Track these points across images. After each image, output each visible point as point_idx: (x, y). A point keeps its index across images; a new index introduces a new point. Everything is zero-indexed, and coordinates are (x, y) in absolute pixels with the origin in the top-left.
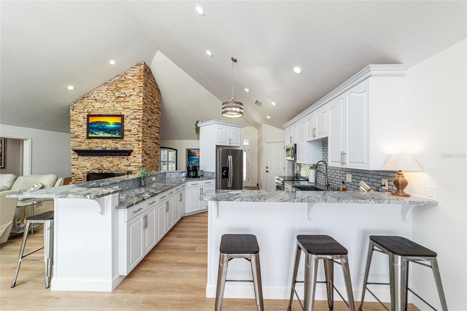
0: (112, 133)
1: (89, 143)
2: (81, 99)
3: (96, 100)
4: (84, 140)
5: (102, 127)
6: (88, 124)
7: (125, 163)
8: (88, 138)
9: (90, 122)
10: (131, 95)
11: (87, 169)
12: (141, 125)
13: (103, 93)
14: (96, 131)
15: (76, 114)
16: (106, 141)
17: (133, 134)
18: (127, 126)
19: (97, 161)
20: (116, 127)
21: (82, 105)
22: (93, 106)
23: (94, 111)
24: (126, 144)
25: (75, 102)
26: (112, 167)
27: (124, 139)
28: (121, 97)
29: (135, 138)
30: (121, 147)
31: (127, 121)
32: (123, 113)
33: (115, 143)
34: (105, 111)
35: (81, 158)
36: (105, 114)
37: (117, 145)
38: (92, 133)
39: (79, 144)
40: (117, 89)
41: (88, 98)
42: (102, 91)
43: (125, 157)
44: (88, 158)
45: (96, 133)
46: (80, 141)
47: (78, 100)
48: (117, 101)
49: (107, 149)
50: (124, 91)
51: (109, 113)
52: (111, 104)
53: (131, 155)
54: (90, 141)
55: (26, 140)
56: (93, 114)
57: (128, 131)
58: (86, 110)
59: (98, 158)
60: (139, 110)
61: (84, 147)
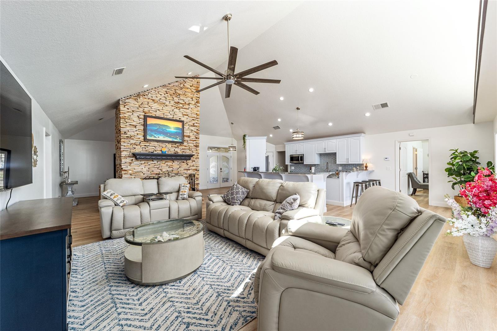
0: (173, 138)
1: (145, 146)
2: (135, 96)
3: (153, 101)
4: (140, 142)
5: (162, 130)
6: (145, 125)
7: (185, 167)
8: (146, 140)
9: (147, 123)
10: (190, 103)
11: (143, 174)
12: (199, 132)
13: (161, 95)
14: (155, 134)
16: (165, 145)
18: (187, 132)
19: (156, 165)
20: (177, 132)
22: (150, 106)
23: (151, 111)
24: (185, 149)
25: (128, 97)
26: (171, 171)
27: (184, 144)
28: (180, 103)
29: (193, 144)
30: (181, 152)
31: (186, 127)
32: (182, 119)
33: (174, 147)
34: (164, 114)
35: (135, 162)
36: (163, 117)
37: (176, 149)
38: (151, 136)
39: (133, 146)
40: (176, 95)
41: (144, 97)
42: (160, 93)
43: (185, 161)
44: (145, 162)
45: (155, 135)
46: (134, 143)
47: (131, 96)
48: (176, 106)
49: (167, 153)
50: (183, 98)
51: (168, 117)
52: (170, 108)
53: (190, 160)
54: (147, 144)
56: (150, 114)
57: (187, 137)
58: (141, 110)
59: (156, 162)
60: (196, 118)
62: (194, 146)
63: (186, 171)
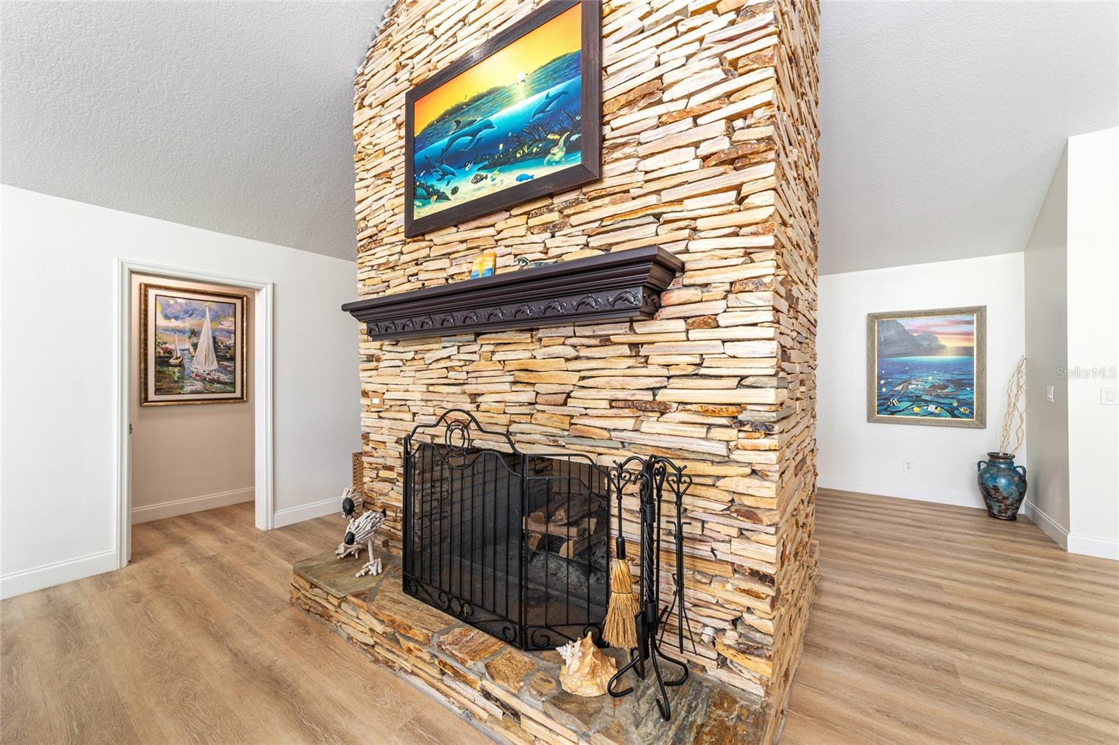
1: (416, 262)
6: (411, 148)
7: (616, 382)
8: (414, 229)
11: (411, 417)
16: (491, 231)
17: (683, 114)
18: (632, 59)
19: (453, 369)
26: (525, 410)
27: (607, 182)
29: (696, 145)
33: (545, 227)
36: (483, 42)
43: (618, 332)
44: (416, 352)
47: (375, 36)
51: (506, 27)
53: (664, 312)
54: (422, 249)
55: (259, 290)
56: (432, 73)
57: (630, 104)
59: (454, 350)
62: (708, 160)
63: (630, 423)
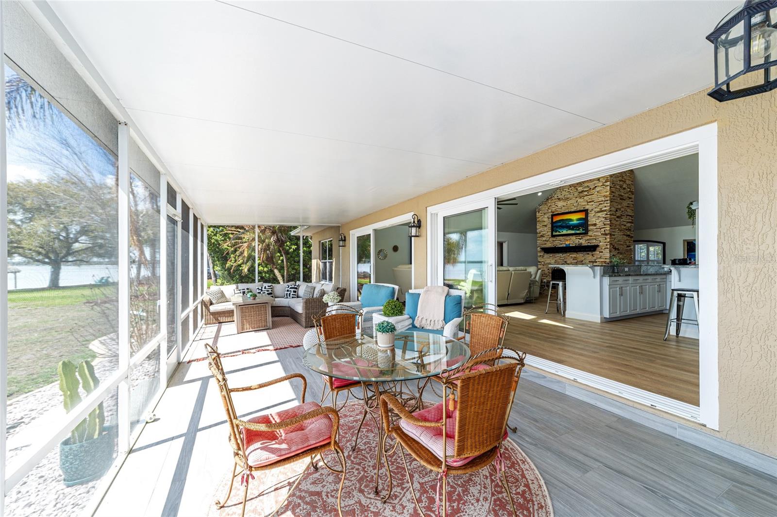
0: (576, 230)
1: (553, 241)
2: (546, 201)
3: (559, 200)
4: (549, 238)
5: (565, 225)
6: (552, 223)
7: (590, 259)
8: (553, 236)
9: (554, 221)
10: (596, 187)
12: (608, 217)
14: (560, 229)
15: (541, 216)
16: (569, 238)
17: (599, 228)
18: (592, 220)
20: (580, 223)
21: (546, 206)
22: (557, 206)
23: (557, 210)
24: (590, 239)
25: (541, 204)
26: (575, 263)
27: (589, 234)
28: (585, 191)
29: (601, 232)
30: (586, 243)
31: (591, 215)
32: (586, 208)
33: (579, 239)
34: (568, 208)
35: (546, 256)
36: (568, 211)
37: (581, 241)
38: (556, 232)
39: (545, 242)
41: (551, 199)
42: (565, 190)
43: (590, 253)
44: (553, 255)
45: (560, 231)
46: (545, 240)
47: (543, 202)
48: (581, 196)
49: (571, 245)
51: (572, 210)
52: (574, 200)
53: (596, 251)
54: (554, 239)
55: (505, 242)
56: (557, 212)
57: (592, 225)
58: (550, 211)
59: (561, 255)
60: (605, 201)
61: (549, 245)
62: (602, 234)
